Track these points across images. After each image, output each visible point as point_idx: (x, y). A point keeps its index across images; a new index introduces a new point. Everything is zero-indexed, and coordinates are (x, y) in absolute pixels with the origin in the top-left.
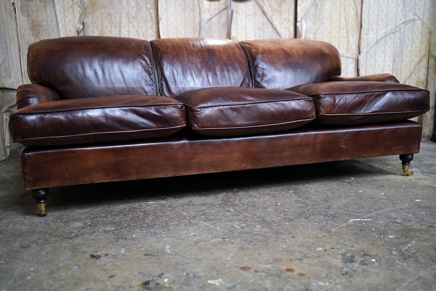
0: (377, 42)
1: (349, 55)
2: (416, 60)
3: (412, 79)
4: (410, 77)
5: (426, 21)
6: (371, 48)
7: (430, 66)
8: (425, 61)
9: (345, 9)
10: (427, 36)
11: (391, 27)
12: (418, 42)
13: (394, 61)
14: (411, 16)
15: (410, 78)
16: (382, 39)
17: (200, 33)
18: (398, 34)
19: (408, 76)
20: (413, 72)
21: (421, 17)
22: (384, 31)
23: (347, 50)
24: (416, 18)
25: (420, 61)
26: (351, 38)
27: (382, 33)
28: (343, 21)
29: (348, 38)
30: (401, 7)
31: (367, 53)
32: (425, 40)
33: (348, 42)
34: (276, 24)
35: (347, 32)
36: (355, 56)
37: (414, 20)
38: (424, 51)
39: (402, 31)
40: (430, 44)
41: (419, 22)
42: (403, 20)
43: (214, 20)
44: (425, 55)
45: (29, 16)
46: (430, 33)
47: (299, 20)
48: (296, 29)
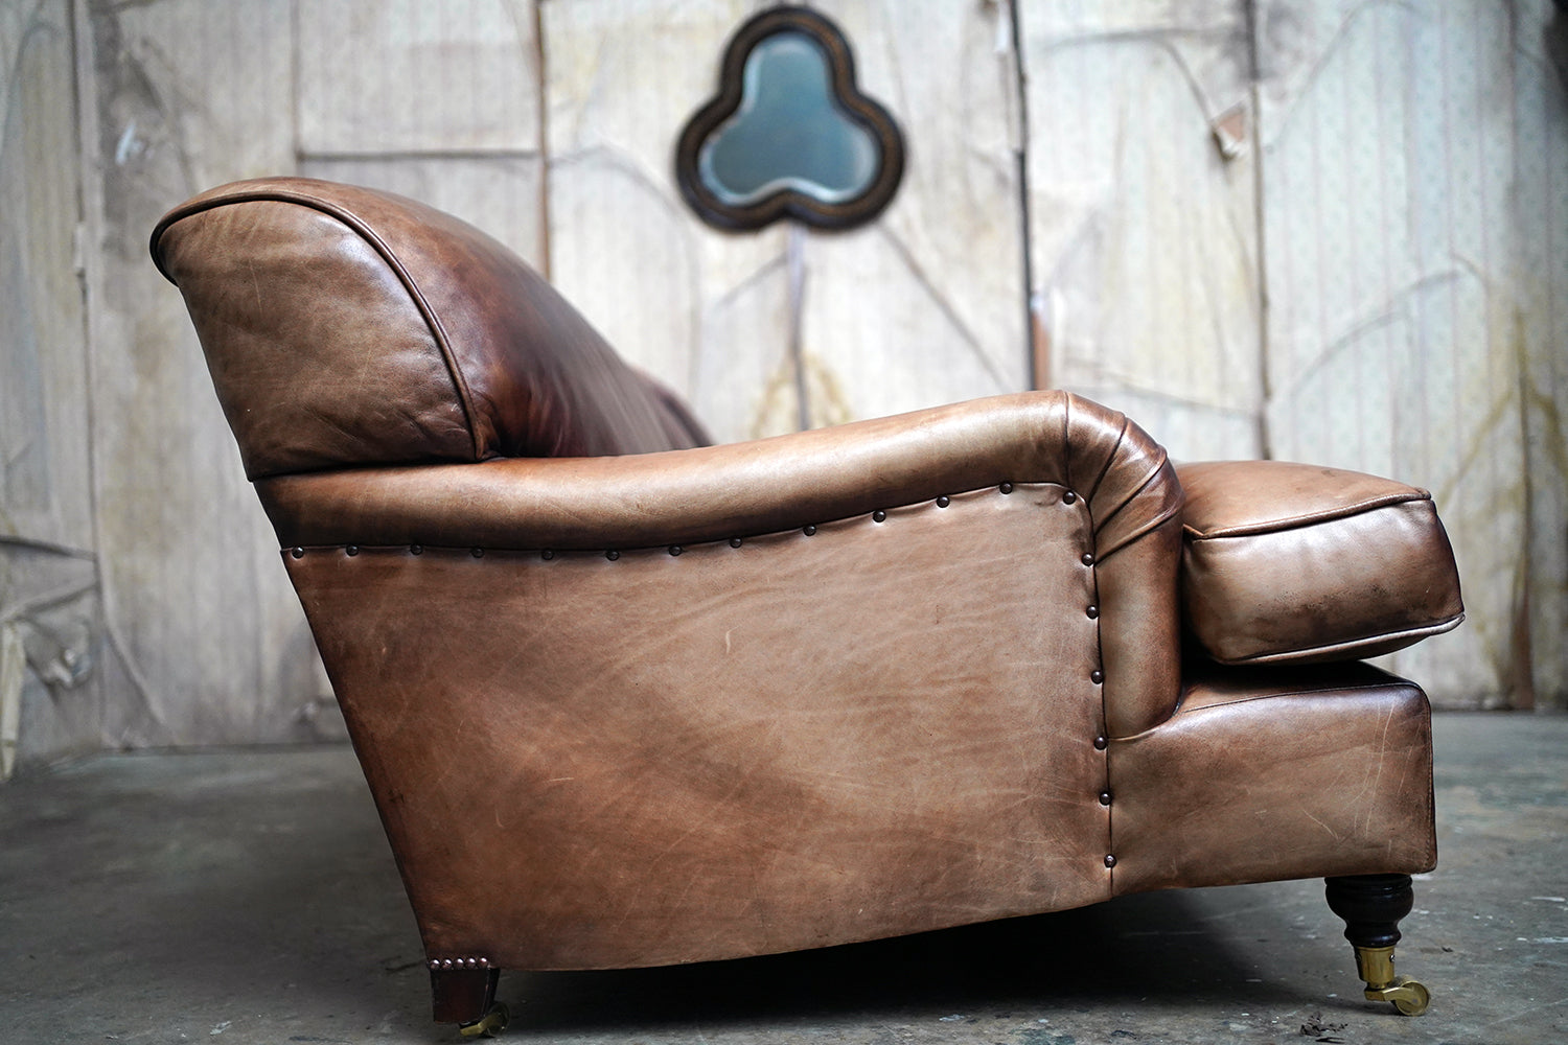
0: (1328, 356)
1: (1230, 403)
2: (1479, 414)
3: (1469, 482)
4: (1462, 474)
5: (1496, 275)
6: (1308, 376)
7: (1533, 432)
8: (1511, 419)
9: (1201, 248)
10: (1507, 327)
11: (1371, 302)
12: (1476, 353)
13: (1397, 421)
14: (1440, 263)
15: (1465, 479)
16: (1342, 343)
18: (1400, 328)
19: (1455, 472)
20: (1471, 458)
21: (1479, 265)
22: (1348, 316)
23: (1223, 387)
24: (1460, 267)
25: (1495, 417)
26: (1231, 347)
27: (1340, 323)
28: (1198, 288)
29: (1220, 342)
30: (1400, 233)
31: (1294, 394)
32: (1503, 343)
33: (1223, 360)
34: (962, 304)
35: (1216, 325)
36: (1251, 407)
37: (1453, 276)
38: (1504, 383)
39: (1414, 312)
40: (1521, 356)
41: (1471, 284)
42: (1414, 276)
43: (746, 300)
44: (1509, 396)
45: (127, 310)
46: (1519, 319)
47: (1039, 285)
48: (1031, 319)
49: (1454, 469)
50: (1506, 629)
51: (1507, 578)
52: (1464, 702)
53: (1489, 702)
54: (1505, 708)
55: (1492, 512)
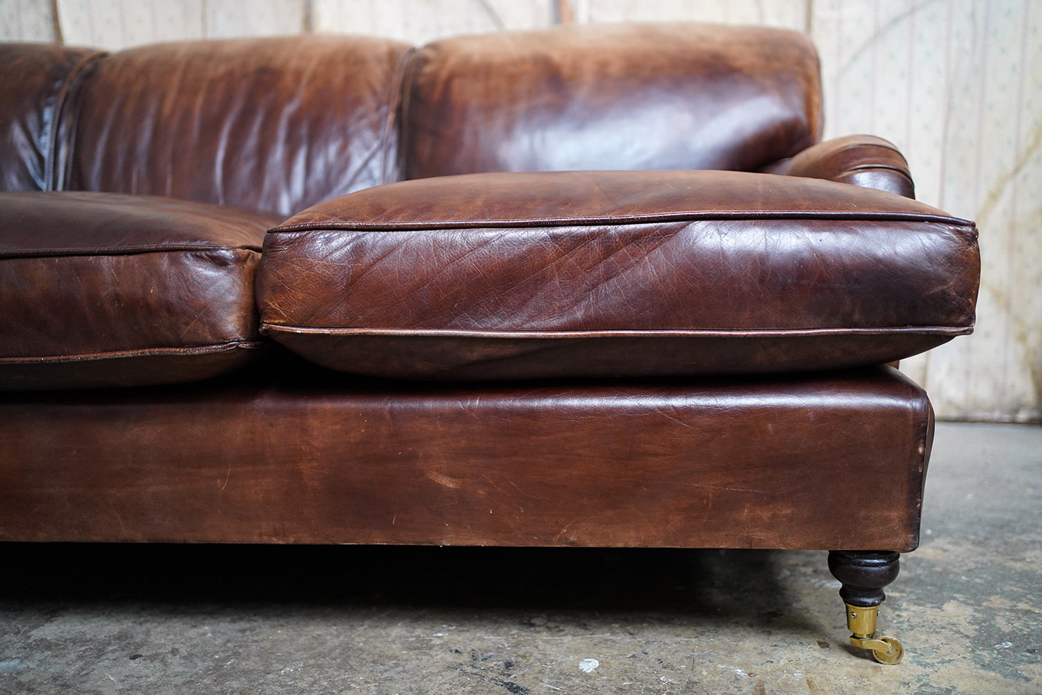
0: (878, 35)
3: (1025, 178)
4: (1017, 170)
6: (855, 58)
13: (950, 108)
15: (1021, 174)
16: (896, 21)
17: (204, 18)
19: (1010, 167)
20: (1029, 151)
31: (837, 80)
49: (1010, 166)
52: (996, 415)
53: (1023, 416)
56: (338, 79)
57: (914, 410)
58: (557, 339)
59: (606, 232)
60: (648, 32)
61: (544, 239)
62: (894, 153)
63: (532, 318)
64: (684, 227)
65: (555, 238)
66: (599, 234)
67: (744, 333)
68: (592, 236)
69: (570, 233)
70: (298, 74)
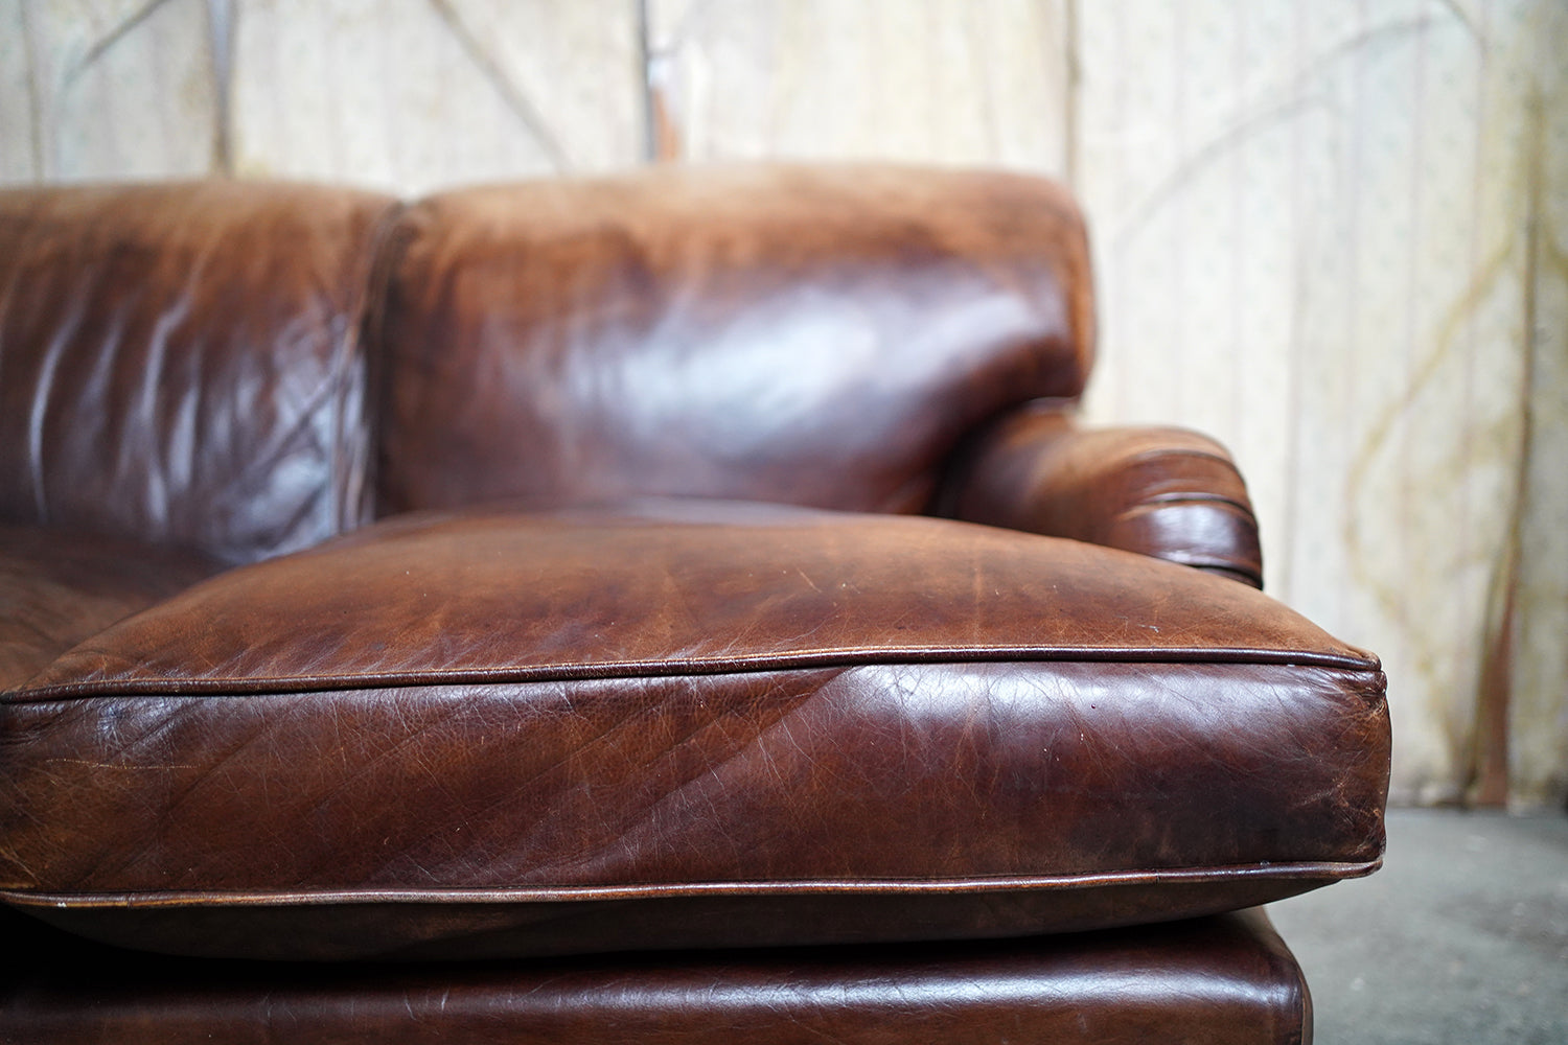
2: (1449, 286)
4: (1411, 395)
5: (1501, 23)
6: (1149, 210)
7: (1543, 323)
8: (1507, 295)
10: (1514, 124)
12: (1453, 174)
15: (1417, 403)
16: (1211, 152)
19: (1400, 392)
20: (1429, 366)
22: (1225, 99)
25: (1478, 292)
28: (954, 44)
32: (1504, 155)
34: (527, 73)
37: (1422, 25)
38: (1498, 229)
40: (1534, 179)
41: (1454, 41)
42: (1350, 27)
43: (128, 55)
44: (1506, 255)
46: (1537, 107)
47: (661, 40)
48: (652, 102)
49: (1399, 388)
50: (1470, 671)
51: (1476, 583)
54: (1456, 804)
55: (1460, 463)
56: (258, 267)
57: (1276, 1009)
58: (587, 903)
59: (682, 687)
60: (800, 182)
61: (558, 706)
62: (1223, 470)
63: (537, 861)
64: (831, 677)
65: (580, 702)
66: (667, 691)
67: (951, 885)
68: (653, 695)
69: (611, 691)
70: (186, 257)
